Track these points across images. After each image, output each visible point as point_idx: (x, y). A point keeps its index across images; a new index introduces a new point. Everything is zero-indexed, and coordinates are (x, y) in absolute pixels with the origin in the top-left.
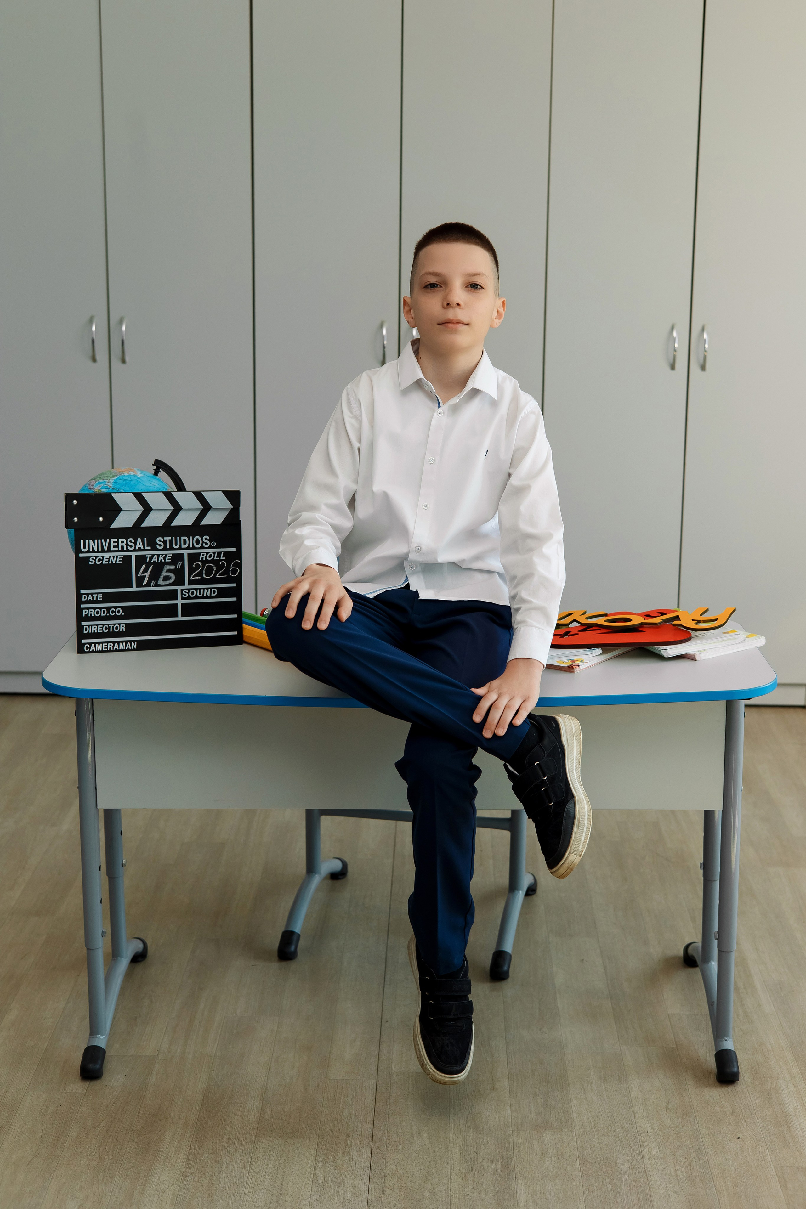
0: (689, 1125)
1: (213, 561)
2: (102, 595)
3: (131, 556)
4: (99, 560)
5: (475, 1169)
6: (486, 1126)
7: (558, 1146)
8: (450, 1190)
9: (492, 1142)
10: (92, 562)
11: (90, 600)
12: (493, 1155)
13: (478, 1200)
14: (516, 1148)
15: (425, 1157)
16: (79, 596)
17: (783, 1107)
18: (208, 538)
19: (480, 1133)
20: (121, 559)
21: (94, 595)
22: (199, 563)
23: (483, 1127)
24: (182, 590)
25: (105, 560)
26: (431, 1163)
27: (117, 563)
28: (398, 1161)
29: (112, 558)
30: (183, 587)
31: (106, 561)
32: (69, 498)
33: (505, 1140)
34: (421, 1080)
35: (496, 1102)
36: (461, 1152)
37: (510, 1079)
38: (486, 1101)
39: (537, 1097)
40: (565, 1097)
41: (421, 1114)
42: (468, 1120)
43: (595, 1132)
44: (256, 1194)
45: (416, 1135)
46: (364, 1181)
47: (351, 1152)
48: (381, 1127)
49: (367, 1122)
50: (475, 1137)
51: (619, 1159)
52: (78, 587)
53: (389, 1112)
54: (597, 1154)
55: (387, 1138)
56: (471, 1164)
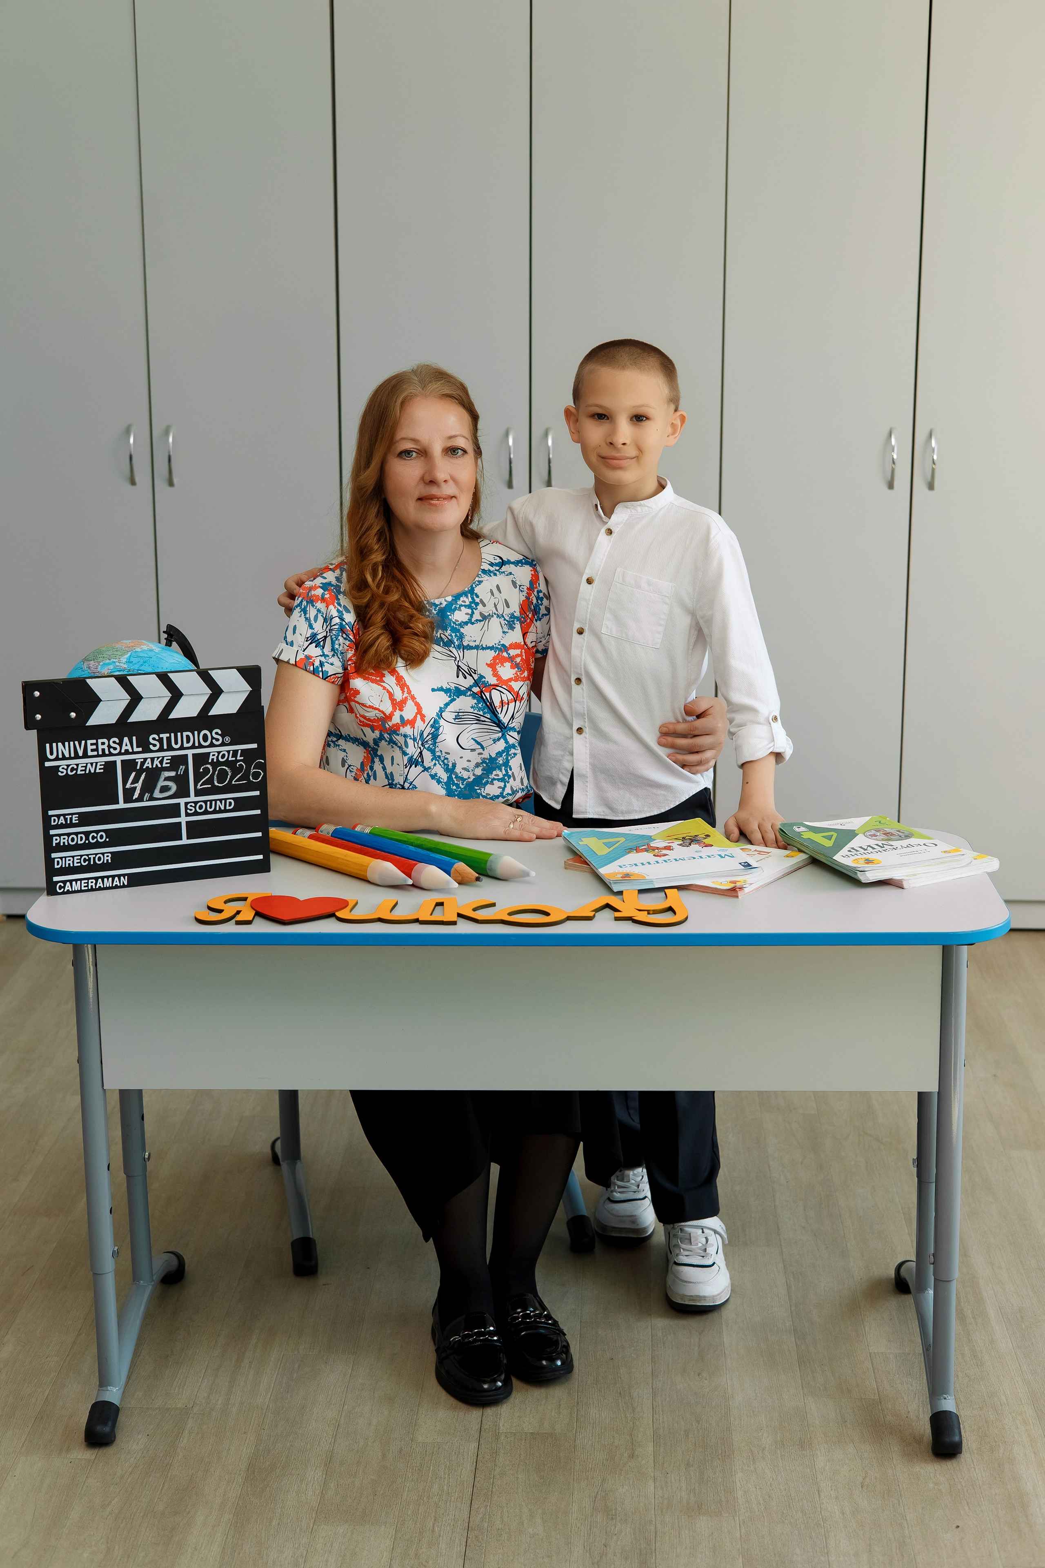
0: (893, 1509)
1: (227, 763)
2: (77, 816)
3: (115, 762)
4: (72, 770)
6: (620, 1509)
7: (715, 1537)
9: (628, 1531)
10: (62, 772)
11: (62, 823)
12: (628, 1549)
14: (659, 1538)
15: (538, 1550)
16: (46, 819)
18: (220, 732)
19: (612, 1518)
20: (103, 767)
21: (66, 817)
22: (209, 766)
23: (616, 1509)
24: (186, 804)
25: (80, 768)
26: (545, 1561)
27: (97, 772)
28: (501, 1557)
29: (89, 765)
30: (187, 800)
31: (81, 771)
32: (28, 687)
33: (645, 1528)
34: (537, 1444)
35: (635, 1475)
36: (586, 1544)
37: (655, 1442)
38: (622, 1474)
39: (690, 1468)
40: (728, 1468)
41: (534, 1491)
42: (596, 1500)
43: (765, 1518)
45: (526, 1521)
47: (439, 1544)
48: (481, 1509)
49: (463, 1502)
50: (605, 1522)
51: (795, 1556)
52: (46, 807)
53: (492, 1488)
54: (766, 1548)
55: (488, 1525)
56: (598, 1562)
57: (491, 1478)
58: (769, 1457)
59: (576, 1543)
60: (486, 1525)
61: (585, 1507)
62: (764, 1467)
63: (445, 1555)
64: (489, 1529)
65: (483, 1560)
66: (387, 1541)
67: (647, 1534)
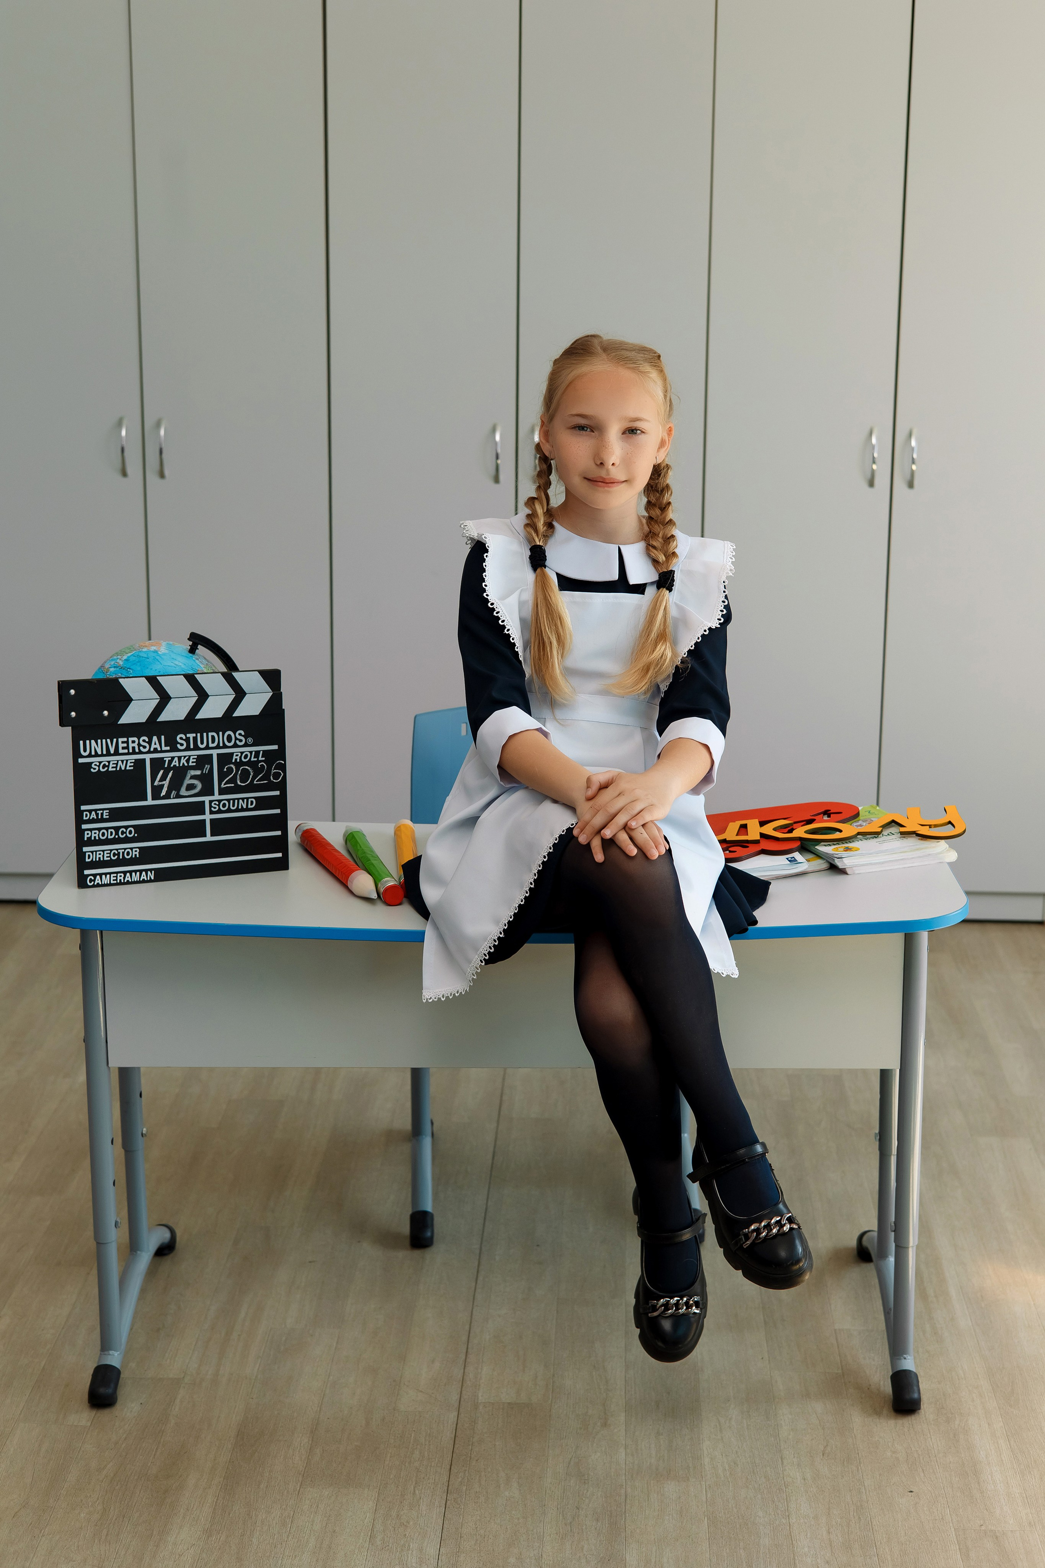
0: (850, 1475)
1: (249, 763)
2: (108, 811)
3: (144, 760)
4: (104, 766)
5: (574, 1529)
6: (592, 1474)
7: (682, 1501)
9: (599, 1494)
10: (94, 769)
11: (93, 818)
12: (599, 1511)
14: (628, 1501)
15: (513, 1512)
16: (79, 814)
17: (973, 1452)
18: (243, 734)
19: (585, 1482)
20: (132, 764)
21: (98, 812)
22: (232, 766)
23: (589, 1474)
24: (211, 802)
25: (111, 765)
26: (520, 1521)
27: (127, 769)
28: (478, 1518)
29: (120, 762)
30: (211, 798)
31: (112, 767)
32: (64, 686)
33: (616, 1492)
34: (513, 1414)
35: (607, 1443)
36: (559, 1506)
37: (627, 1412)
38: (594, 1441)
39: (659, 1437)
40: (696, 1436)
41: (510, 1457)
42: (569, 1465)
43: (730, 1482)
44: (298, 1559)
45: (503, 1484)
46: (434, 1543)
47: (419, 1505)
48: (460, 1473)
49: (443, 1466)
50: (577, 1486)
51: (757, 1518)
52: (78, 803)
53: (471, 1454)
54: (731, 1510)
55: (466, 1489)
56: (571, 1523)
57: (468, 1446)
58: (735, 1426)
59: (550, 1505)
60: (464, 1488)
61: (559, 1472)
62: (730, 1436)
63: (425, 1516)
64: (467, 1492)
65: (461, 1520)
66: (371, 1503)
67: (617, 1497)
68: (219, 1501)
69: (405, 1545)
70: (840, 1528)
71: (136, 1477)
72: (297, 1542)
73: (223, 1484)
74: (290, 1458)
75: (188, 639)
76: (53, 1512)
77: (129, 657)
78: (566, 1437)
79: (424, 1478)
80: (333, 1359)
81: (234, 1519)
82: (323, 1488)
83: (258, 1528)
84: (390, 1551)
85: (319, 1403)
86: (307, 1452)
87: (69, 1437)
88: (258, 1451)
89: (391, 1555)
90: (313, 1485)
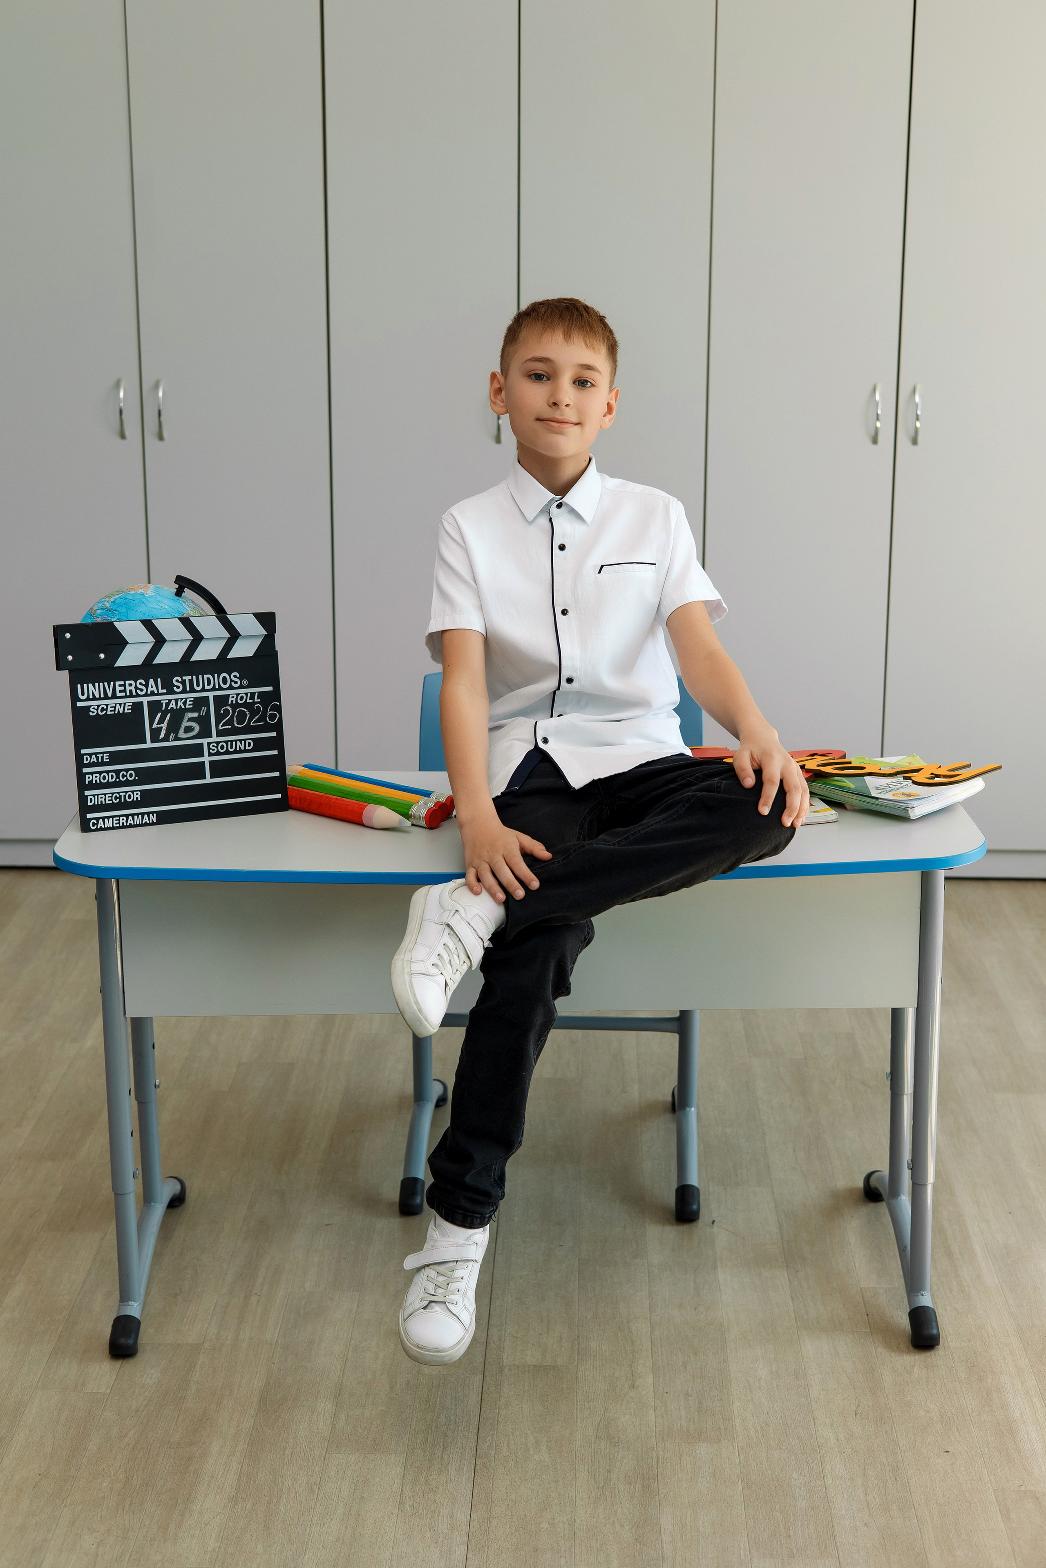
0: (884, 1435)
1: (245, 705)
2: (108, 754)
3: (142, 703)
4: (102, 710)
5: (607, 1493)
6: (622, 1437)
7: (716, 1463)
8: (575, 1520)
9: (630, 1457)
10: (93, 712)
11: (94, 762)
12: (631, 1474)
13: (610, 1534)
14: (660, 1464)
15: (544, 1476)
16: (79, 758)
17: (1009, 1412)
18: (238, 676)
19: (615, 1445)
20: (130, 707)
21: (98, 755)
22: (228, 707)
23: (619, 1437)
24: (209, 744)
25: (109, 709)
26: (551, 1485)
27: (125, 712)
28: (509, 1482)
29: (118, 706)
30: (209, 740)
31: (111, 711)
32: (58, 630)
33: (647, 1454)
34: (540, 1376)
35: (636, 1405)
36: (590, 1470)
37: (654, 1373)
38: (624, 1403)
39: (690, 1398)
40: (726, 1397)
41: (539, 1420)
42: (599, 1428)
43: (763, 1444)
44: (326, 1526)
45: (532, 1448)
46: (464, 1509)
47: (448, 1471)
48: (488, 1437)
49: (470, 1431)
50: (608, 1450)
51: (792, 1480)
52: (78, 746)
53: (498, 1418)
54: (765, 1473)
55: (495, 1453)
56: (603, 1487)
57: (496, 1409)
59: (581, 1469)
60: (493, 1453)
61: (589, 1435)
62: (760, 1397)
63: (454, 1481)
64: (496, 1456)
65: (491, 1485)
66: (398, 1468)
67: (649, 1460)
68: (244, 1469)
69: (435, 1511)
70: (877, 1489)
71: (158, 1445)
72: (325, 1509)
73: (248, 1451)
74: (315, 1424)
75: (175, 582)
76: (74, 1482)
77: (116, 599)
78: (593, 1399)
79: (451, 1443)
80: (354, 1322)
81: (260, 1486)
82: (349, 1454)
83: (285, 1495)
84: (420, 1518)
85: (342, 1367)
86: (331, 1418)
87: (89, 1404)
88: (282, 1416)
89: (422, 1520)
90: (339, 1451)
